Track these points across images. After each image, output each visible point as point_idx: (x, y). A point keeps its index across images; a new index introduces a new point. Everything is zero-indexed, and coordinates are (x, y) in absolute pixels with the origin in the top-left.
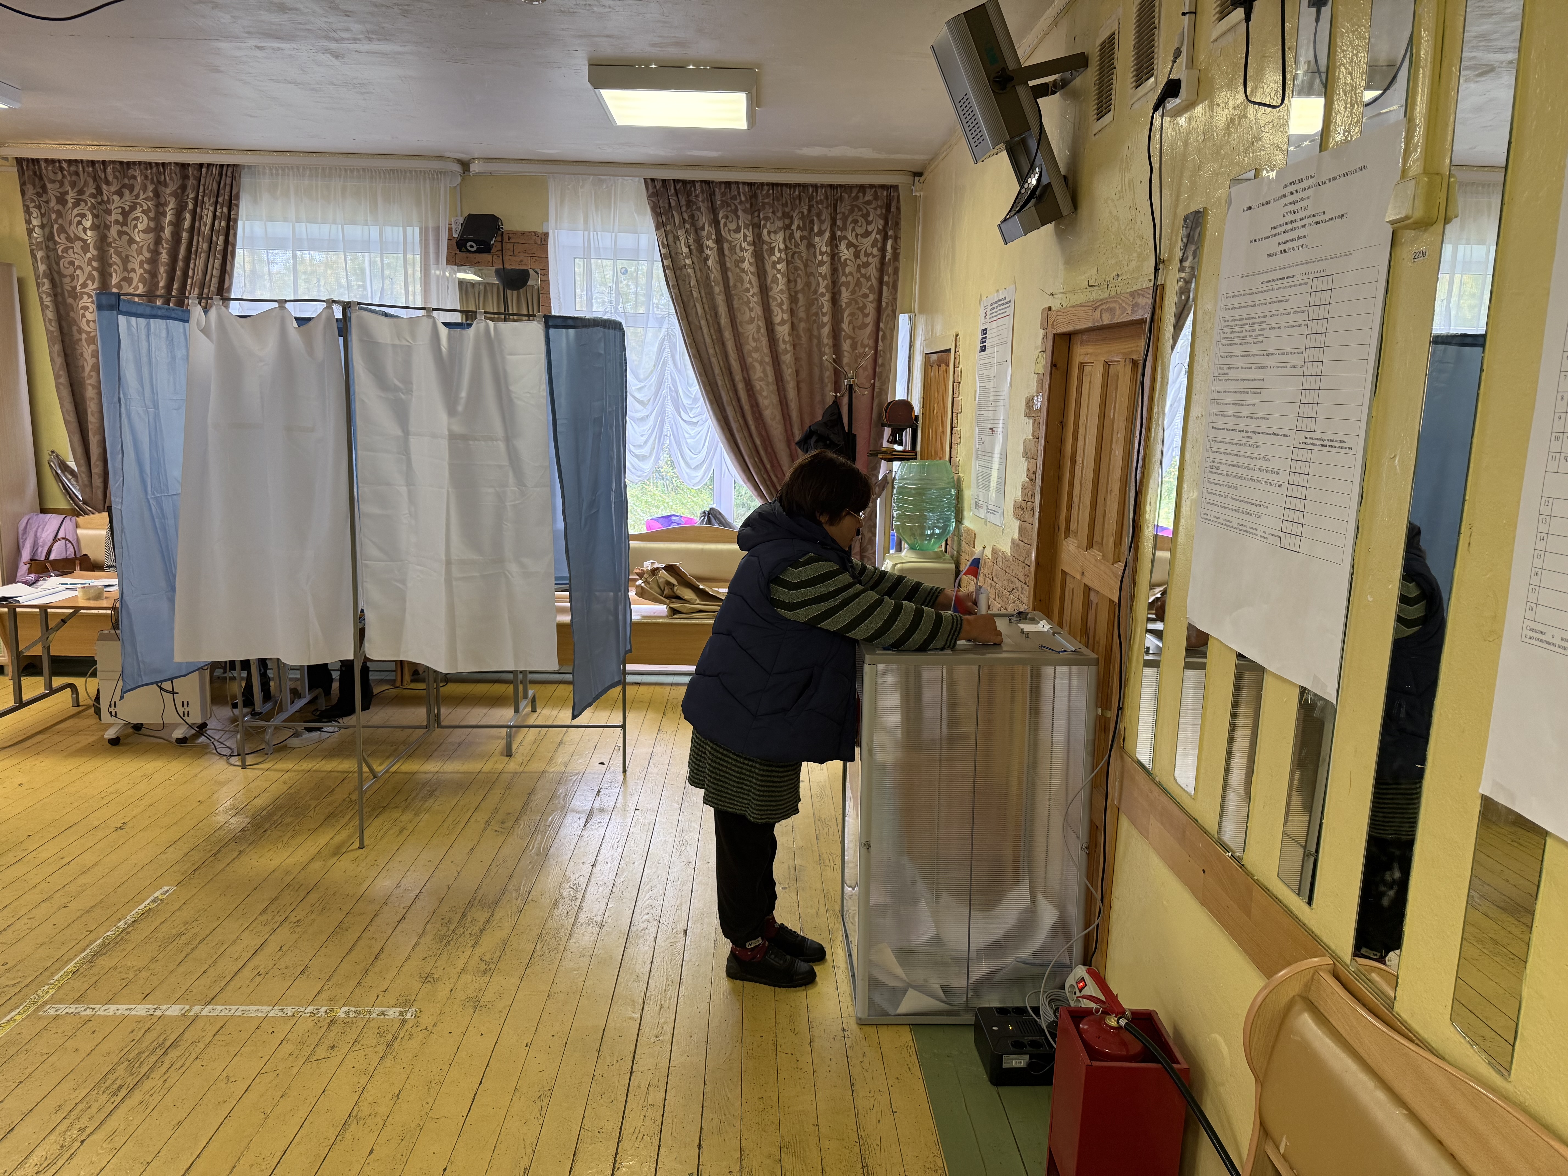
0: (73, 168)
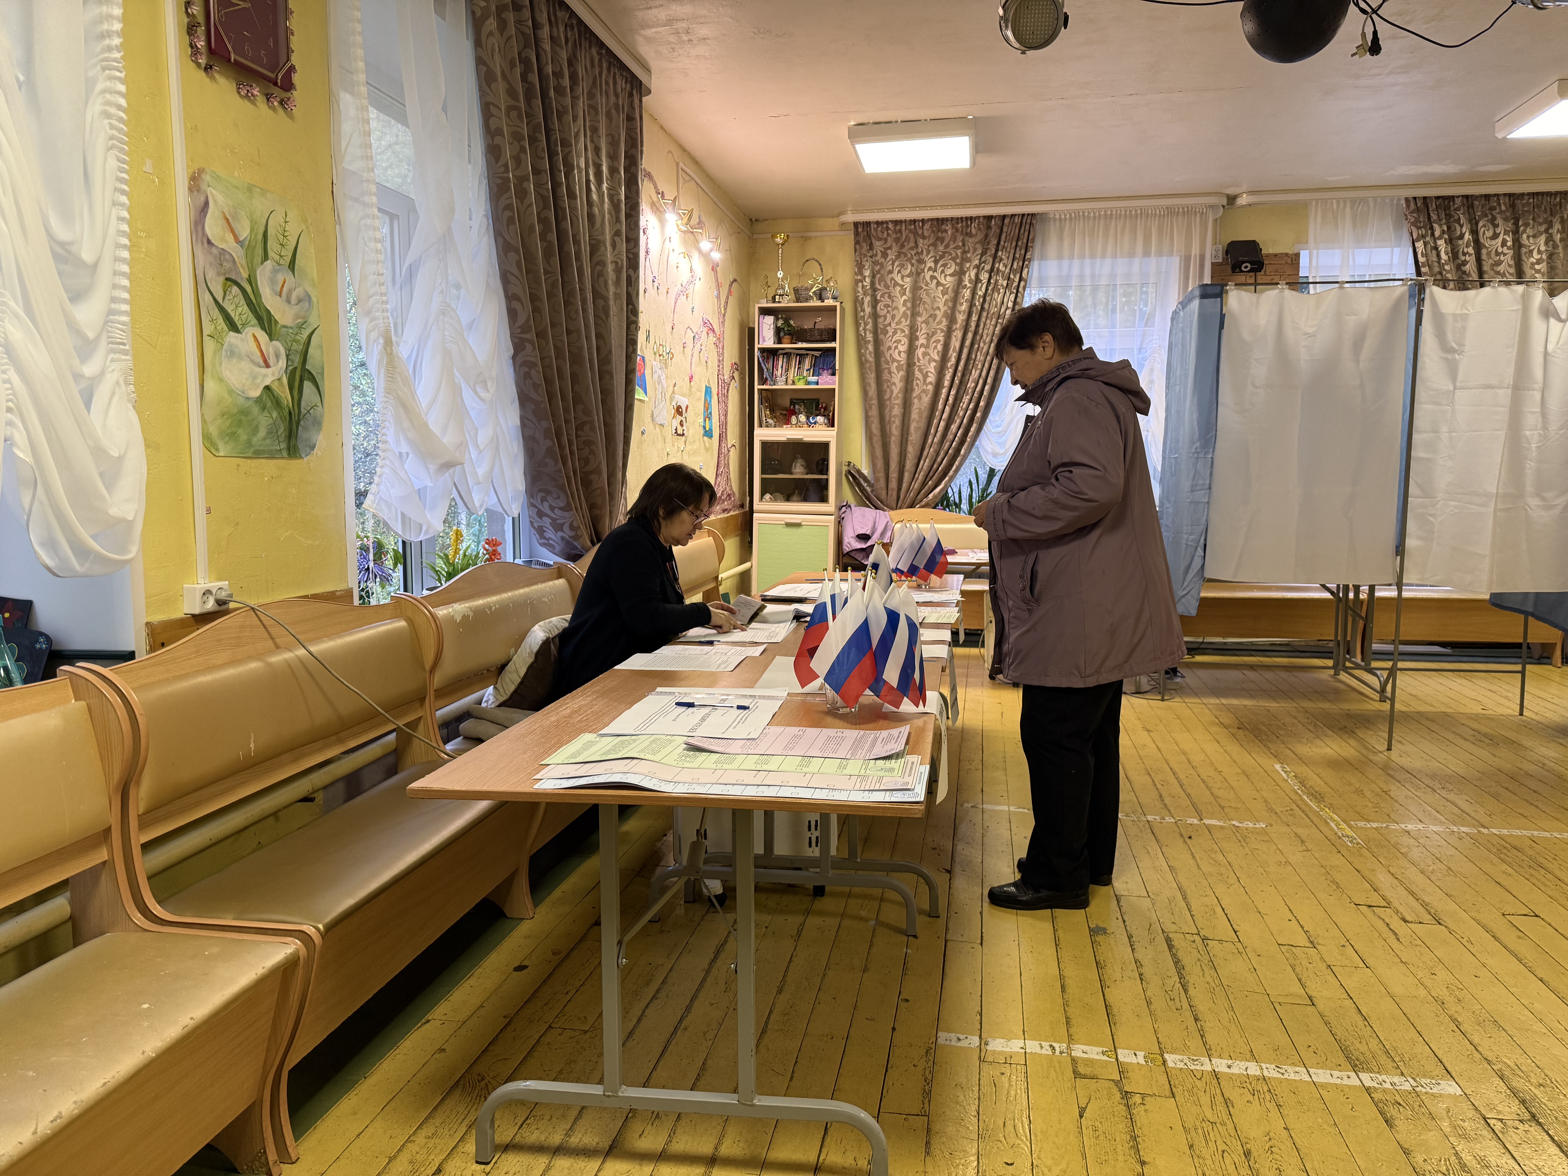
0: (898, 228)
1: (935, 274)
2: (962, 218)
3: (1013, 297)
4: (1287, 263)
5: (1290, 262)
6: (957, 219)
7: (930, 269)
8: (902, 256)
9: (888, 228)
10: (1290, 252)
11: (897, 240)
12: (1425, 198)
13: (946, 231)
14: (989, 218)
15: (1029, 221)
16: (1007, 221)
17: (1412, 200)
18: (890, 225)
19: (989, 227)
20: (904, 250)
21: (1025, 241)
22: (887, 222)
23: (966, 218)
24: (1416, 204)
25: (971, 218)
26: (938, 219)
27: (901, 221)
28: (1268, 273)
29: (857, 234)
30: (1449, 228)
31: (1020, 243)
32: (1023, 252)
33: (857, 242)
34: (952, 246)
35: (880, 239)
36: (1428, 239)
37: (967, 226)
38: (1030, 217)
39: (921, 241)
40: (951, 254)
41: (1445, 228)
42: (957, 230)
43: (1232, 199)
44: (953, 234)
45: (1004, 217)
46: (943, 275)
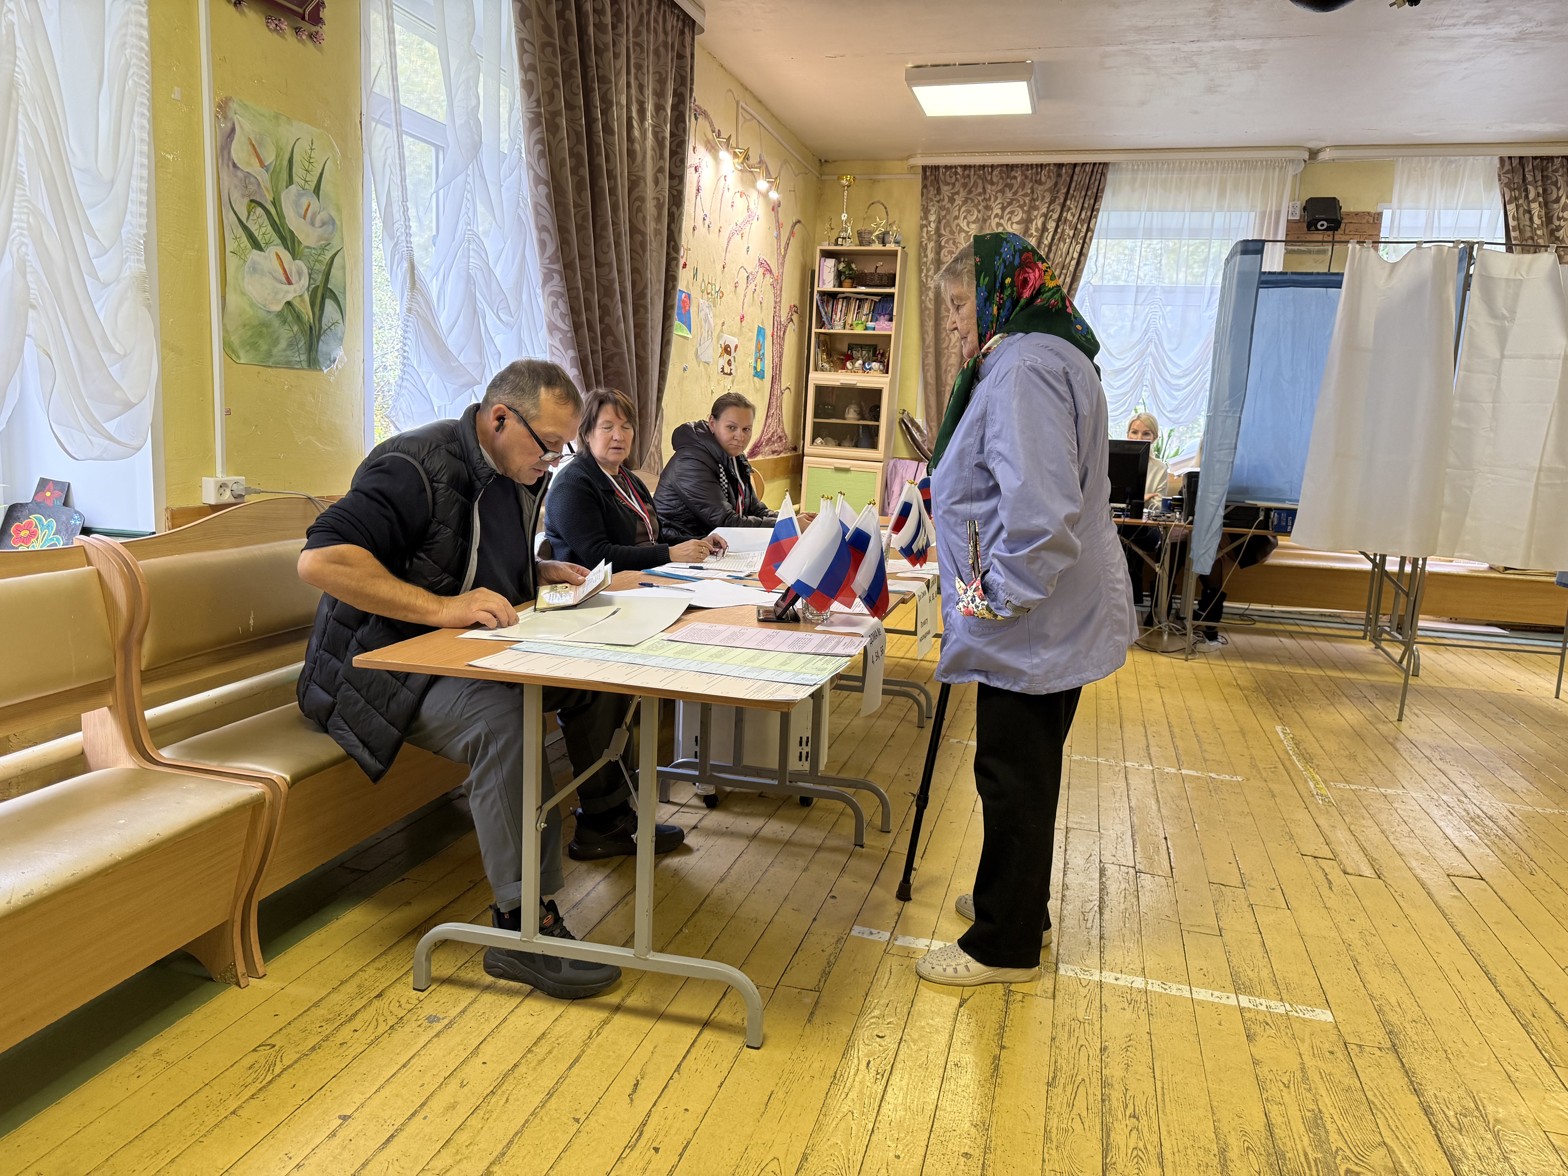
0: (967, 172)
1: (1002, 221)
2: (1032, 165)
3: (1078, 248)
4: (1368, 222)
5: (1371, 221)
6: (1027, 165)
7: (997, 215)
8: (969, 201)
9: (956, 173)
10: (1373, 211)
11: (965, 185)
12: (1521, 158)
13: (1015, 178)
14: (1060, 166)
15: (1100, 171)
16: (1077, 169)
17: (1507, 159)
18: (959, 170)
19: (1059, 175)
20: (970, 196)
21: (1095, 191)
22: (956, 167)
23: (1037, 165)
24: (1511, 164)
25: (1042, 165)
26: (1007, 165)
27: (970, 166)
28: (1347, 232)
29: (925, 178)
30: (1545, 190)
31: (1089, 193)
32: (1092, 201)
33: (925, 187)
34: (1020, 193)
35: (948, 184)
36: (1521, 201)
37: (1037, 173)
38: (1101, 167)
39: (989, 187)
40: (1019, 201)
41: (1541, 191)
42: (1026, 177)
43: (1314, 154)
44: (1022, 181)
45: (1075, 165)
46: (1010, 222)
